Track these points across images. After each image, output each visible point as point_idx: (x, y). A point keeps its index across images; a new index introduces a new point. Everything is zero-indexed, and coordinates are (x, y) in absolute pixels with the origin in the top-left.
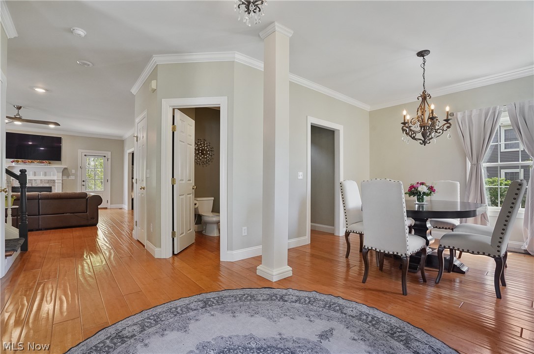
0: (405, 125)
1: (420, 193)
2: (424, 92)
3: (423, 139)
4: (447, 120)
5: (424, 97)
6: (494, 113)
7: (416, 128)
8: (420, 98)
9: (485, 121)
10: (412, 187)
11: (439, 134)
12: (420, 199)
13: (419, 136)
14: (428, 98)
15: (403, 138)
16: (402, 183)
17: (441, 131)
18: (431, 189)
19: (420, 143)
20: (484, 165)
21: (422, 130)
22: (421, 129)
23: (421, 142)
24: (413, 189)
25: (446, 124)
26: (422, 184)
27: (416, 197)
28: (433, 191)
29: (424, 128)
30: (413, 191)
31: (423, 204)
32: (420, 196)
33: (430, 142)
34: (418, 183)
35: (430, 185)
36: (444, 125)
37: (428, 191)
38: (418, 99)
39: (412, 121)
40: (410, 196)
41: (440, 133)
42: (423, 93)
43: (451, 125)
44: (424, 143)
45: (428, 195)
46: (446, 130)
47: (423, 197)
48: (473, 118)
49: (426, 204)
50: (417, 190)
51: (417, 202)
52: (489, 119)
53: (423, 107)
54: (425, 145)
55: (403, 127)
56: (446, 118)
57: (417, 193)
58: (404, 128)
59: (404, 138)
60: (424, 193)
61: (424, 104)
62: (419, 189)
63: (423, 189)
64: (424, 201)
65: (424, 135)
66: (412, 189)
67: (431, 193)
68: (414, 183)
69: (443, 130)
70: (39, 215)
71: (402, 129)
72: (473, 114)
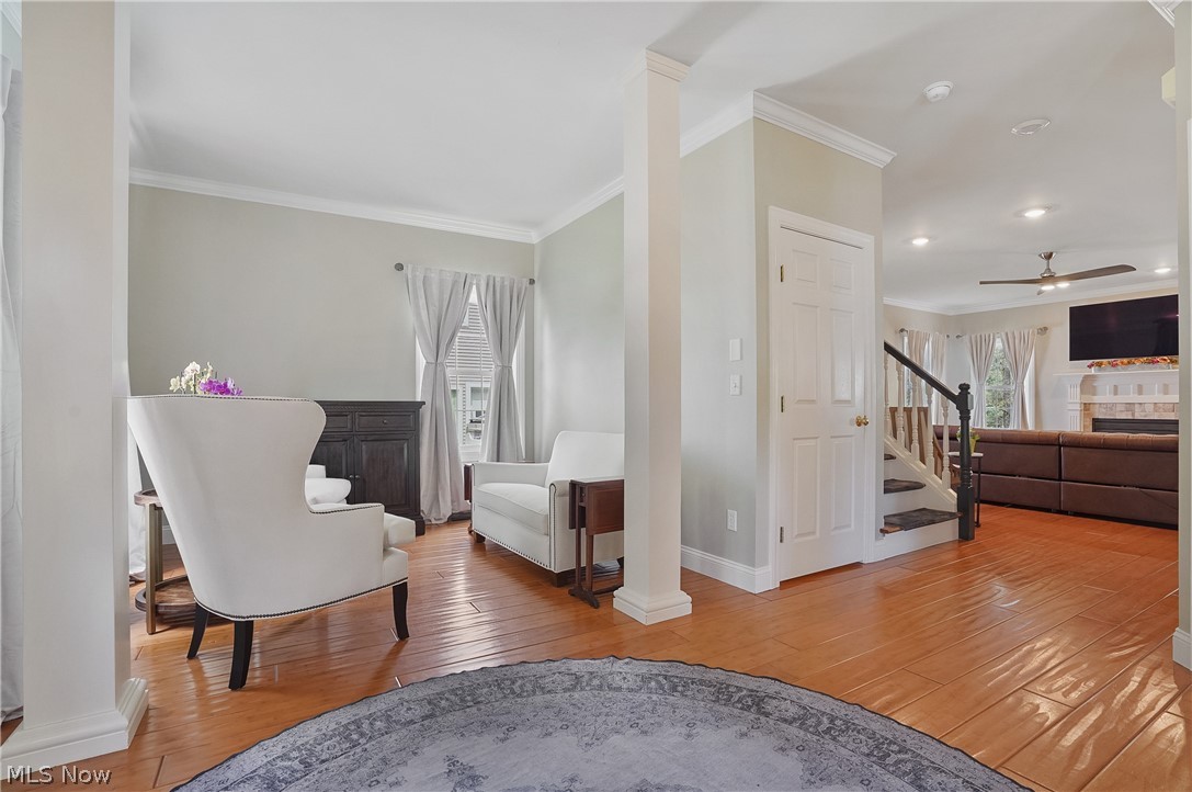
70: (1060, 479)
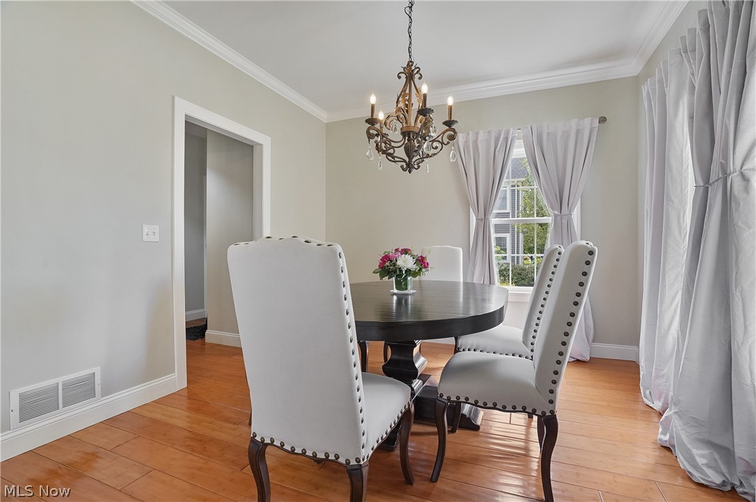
0: (373, 125)
1: (401, 271)
2: (410, 63)
3: (407, 160)
4: (449, 123)
5: (410, 73)
6: (506, 139)
7: (395, 136)
8: (403, 76)
9: (495, 150)
10: (386, 258)
11: (435, 151)
12: (401, 284)
13: (401, 153)
14: (417, 76)
15: (368, 153)
16: (339, 249)
17: (439, 145)
18: (422, 262)
19: (402, 167)
20: (494, 221)
21: (406, 141)
22: (404, 137)
23: (404, 164)
24: (388, 264)
25: (447, 131)
26: (405, 251)
27: (394, 279)
28: (425, 267)
29: (409, 137)
30: (388, 267)
31: (407, 295)
32: (401, 277)
33: (419, 167)
34: (397, 250)
35: (417, 253)
36: (444, 133)
37: (415, 266)
38: (399, 77)
39: (388, 121)
40: (382, 277)
41: (436, 148)
42: (408, 64)
43: (455, 132)
44: (409, 167)
45: (415, 274)
46: (448, 143)
47: (406, 279)
48: (479, 145)
49: (413, 294)
50: (395, 264)
51: (395, 291)
52: (500, 149)
53: (407, 92)
54: (410, 172)
55: (369, 129)
56: (447, 119)
57: (395, 272)
58: (371, 131)
59: (370, 152)
60: (408, 271)
61: (410, 87)
62: (400, 263)
63: (406, 262)
64: (409, 287)
65: (409, 151)
66: (384, 262)
67: (420, 270)
68: (390, 249)
69: (442, 143)
71: (368, 132)
72: (480, 139)
